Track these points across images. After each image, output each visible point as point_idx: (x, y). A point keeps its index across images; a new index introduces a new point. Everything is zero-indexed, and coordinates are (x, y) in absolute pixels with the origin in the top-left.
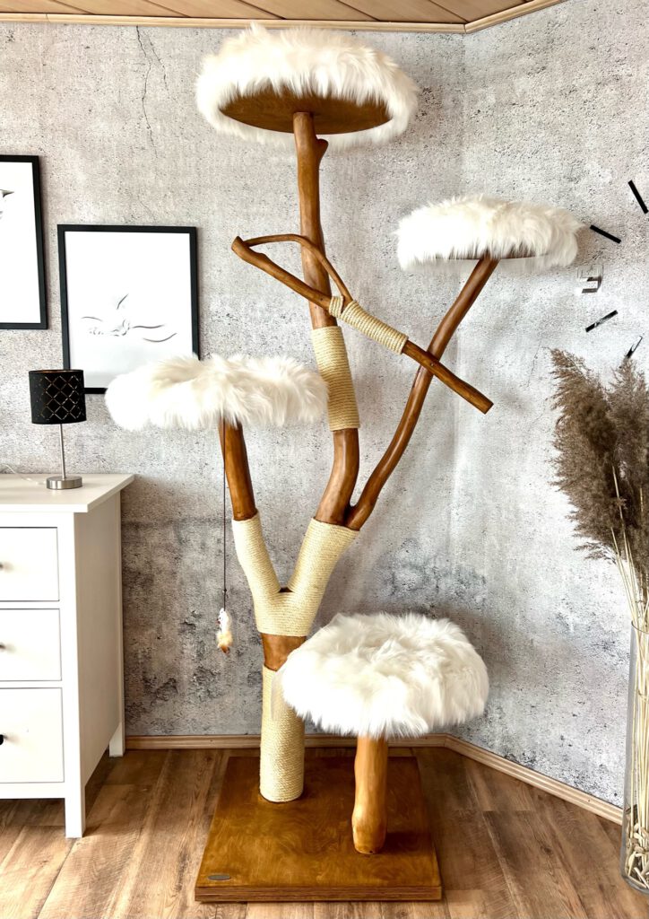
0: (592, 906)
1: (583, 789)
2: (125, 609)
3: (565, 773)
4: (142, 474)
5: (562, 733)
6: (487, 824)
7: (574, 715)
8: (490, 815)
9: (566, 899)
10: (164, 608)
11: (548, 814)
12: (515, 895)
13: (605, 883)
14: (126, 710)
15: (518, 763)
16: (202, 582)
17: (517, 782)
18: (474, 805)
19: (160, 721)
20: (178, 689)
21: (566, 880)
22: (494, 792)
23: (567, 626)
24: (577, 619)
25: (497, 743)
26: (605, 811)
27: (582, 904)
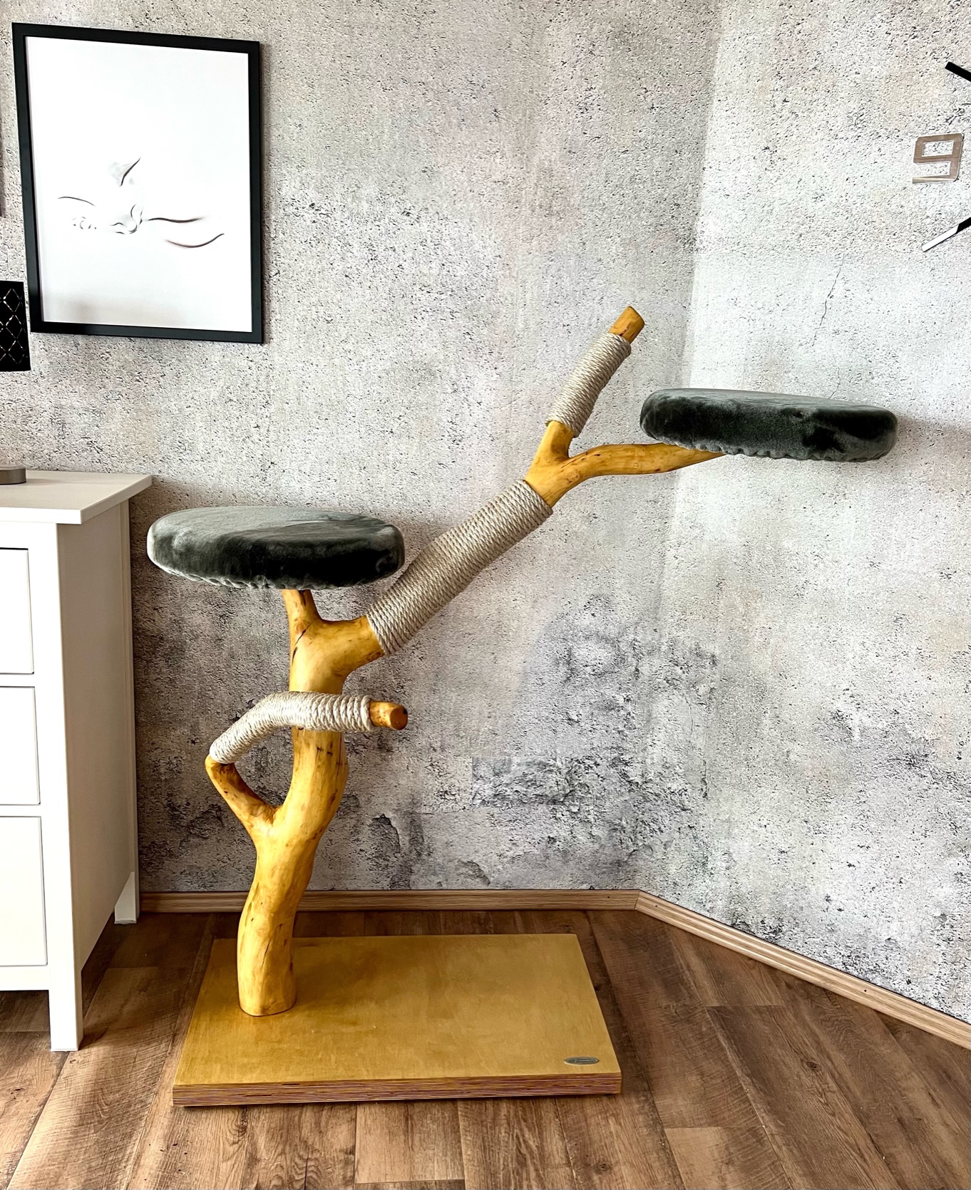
0: (893, 1150)
1: (855, 973)
2: (138, 695)
3: (828, 949)
4: (164, 475)
5: (828, 892)
6: (716, 1026)
7: (850, 865)
8: (718, 1013)
9: (851, 1140)
10: (202, 695)
11: (804, 1008)
12: (772, 1135)
13: (906, 1114)
14: (140, 853)
15: (753, 935)
16: (264, 656)
17: (750, 962)
18: (691, 997)
19: (195, 870)
20: (224, 820)
21: (846, 1109)
22: (719, 977)
23: (849, 731)
24: (865, 719)
25: (720, 904)
26: (890, 1006)
27: (878, 1149)
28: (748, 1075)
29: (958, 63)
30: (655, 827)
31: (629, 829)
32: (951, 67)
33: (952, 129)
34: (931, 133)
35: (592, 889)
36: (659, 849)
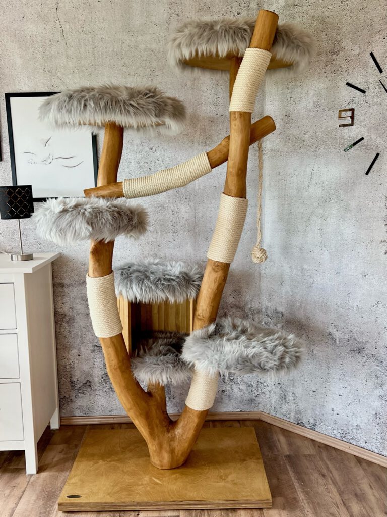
0: (350, 505)
1: (346, 440)
2: (57, 338)
3: (334, 431)
4: (64, 252)
5: (333, 407)
6: (286, 462)
7: (340, 395)
8: (288, 457)
9: (334, 501)
10: (82, 337)
11: (324, 455)
12: (303, 500)
13: (359, 492)
14: (60, 401)
15: (305, 427)
17: (305, 438)
18: (278, 451)
19: (81, 407)
20: (92, 387)
21: (334, 490)
22: (290, 444)
23: (334, 340)
24: (340, 335)
25: (292, 415)
26: (359, 453)
27: (344, 504)
28: (297, 479)
29: (350, 82)
30: (265, 384)
31: (255, 386)
32: (348, 84)
33: (351, 107)
34: (343, 108)
35: (241, 411)
36: (267, 393)
